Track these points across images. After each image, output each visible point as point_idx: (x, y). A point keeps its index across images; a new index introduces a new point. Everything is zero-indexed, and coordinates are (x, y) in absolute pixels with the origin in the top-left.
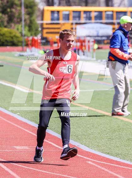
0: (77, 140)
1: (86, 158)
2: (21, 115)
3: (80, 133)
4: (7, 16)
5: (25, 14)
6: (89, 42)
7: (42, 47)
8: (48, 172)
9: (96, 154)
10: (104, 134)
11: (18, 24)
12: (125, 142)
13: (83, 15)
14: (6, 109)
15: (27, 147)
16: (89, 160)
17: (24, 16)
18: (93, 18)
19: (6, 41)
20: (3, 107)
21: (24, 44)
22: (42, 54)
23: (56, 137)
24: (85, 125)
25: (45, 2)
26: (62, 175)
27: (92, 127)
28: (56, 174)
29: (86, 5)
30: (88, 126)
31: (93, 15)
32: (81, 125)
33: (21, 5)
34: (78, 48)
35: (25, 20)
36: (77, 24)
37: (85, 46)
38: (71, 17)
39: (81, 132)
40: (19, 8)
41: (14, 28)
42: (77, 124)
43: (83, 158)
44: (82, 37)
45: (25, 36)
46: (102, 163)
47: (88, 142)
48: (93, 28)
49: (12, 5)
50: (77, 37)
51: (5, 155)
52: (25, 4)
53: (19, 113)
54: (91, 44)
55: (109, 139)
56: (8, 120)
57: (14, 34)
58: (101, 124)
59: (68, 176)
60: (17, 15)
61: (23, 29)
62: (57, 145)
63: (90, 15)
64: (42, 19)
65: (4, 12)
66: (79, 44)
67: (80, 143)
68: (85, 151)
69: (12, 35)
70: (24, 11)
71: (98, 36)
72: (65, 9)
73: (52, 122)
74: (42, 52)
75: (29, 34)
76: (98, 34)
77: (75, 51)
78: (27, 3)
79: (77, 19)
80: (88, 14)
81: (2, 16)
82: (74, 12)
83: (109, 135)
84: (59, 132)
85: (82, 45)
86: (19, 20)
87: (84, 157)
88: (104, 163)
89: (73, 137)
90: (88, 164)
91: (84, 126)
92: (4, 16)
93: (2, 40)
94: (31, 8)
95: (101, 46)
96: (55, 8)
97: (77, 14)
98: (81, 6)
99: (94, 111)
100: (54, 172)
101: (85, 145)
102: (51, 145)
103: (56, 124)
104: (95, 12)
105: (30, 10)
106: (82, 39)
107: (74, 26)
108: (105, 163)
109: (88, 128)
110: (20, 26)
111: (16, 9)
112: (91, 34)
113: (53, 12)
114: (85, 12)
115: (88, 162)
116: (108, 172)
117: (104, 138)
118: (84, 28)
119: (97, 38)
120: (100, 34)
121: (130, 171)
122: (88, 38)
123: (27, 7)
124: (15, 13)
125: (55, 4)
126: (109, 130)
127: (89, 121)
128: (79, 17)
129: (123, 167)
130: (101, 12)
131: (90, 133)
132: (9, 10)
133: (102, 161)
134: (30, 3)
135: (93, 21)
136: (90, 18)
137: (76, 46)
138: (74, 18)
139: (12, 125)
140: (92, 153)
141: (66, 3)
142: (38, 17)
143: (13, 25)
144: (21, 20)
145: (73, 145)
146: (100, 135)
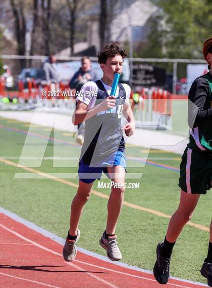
0: (52, 229)
7: (6, 93)
8: (9, 275)
12: (121, 235)
22: (6, 103)
24: (65, 208)
26: (29, 281)
28: (20, 278)
32: (59, 208)
42: (52, 207)
55: (98, 230)
59: (38, 282)
67: (56, 234)
73: (18, 203)
74: (6, 100)
83: (99, 224)
84: (27, 217)
88: (89, 264)
89: (47, 226)
91: (62, 210)
100: (17, 276)
103: (22, 205)
108: (91, 265)
116: (95, 279)
117: (91, 228)
118: (68, 67)
121: (127, 278)
125: (28, 31)
126: (99, 216)
129: (117, 272)
133: (87, 262)
141: (44, 30)
145: (46, 238)
146: (85, 224)
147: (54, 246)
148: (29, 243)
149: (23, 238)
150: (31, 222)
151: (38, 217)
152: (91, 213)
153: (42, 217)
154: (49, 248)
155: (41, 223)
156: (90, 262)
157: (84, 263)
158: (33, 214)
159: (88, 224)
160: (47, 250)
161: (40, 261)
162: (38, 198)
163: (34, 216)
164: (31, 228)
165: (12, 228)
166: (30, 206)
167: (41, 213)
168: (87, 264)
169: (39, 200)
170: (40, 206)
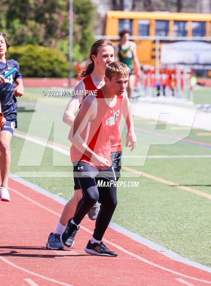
0: (159, 241)
1: (174, 272)
2: (65, 196)
3: (165, 229)
4: (43, 26)
5: (74, 23)
6: (182, 73)
9: (192, 266)
10: (206, 231)
11: (62, 41)
13: (173, 28)
14: (40, 186)
15: (74, 251)
16: (179, 277)
17: (73, 27)
18: (190, 32)
19: (42, 69)
20: (34, 181)
21: (72, 74)
23: (123, 235)
24: (174, 215)
25: (108, 4)
27: (185, 221)
29: (179, 11)
30: (179, 218)
31: (190, 27)
32: (167, 215)
33: (68, 8)
34: (164, 82)
35: (74, 34)
36: (162, 42)
37: (175, 81)
38: (152, 30)
39: (167, 228)
40: (64, 13)
41: (55, 47)
42: (160, 214)
43: (169, 272)
44: (170, 64)
45: (73, 60)
46: (202, 282)
47: (178, 246)
48: (190, 50)
49: (53, 8)
50: (163, 65)
51: (37, 266)
52: (74, 6)
53: (61, 194)
54: (186, 76)
56: (43, 205)
57: (55, 57)
58: (201, 215)
60: (60, 24)
61: (70, 48)
62: (126, 249)
63: (184, 27)
64: (104, 33)
65: (39, 18)
66: (165, 77)
67: (165, 247)
68: (174, 261)
69: (51, 59)
70: (74, 18)
71: (198, 64)
72: (142, 17)
75: (81, 58)
76: (198, 59)
77: (158, 88)
78: (79, 4)
79: (163, 33)
80: (181, 25)
81: (35, 27)
82: (158, 21)
84: (129, 227)
85: (170, 78)
86: (64, 34)
87: (171, 271)
88: (204, 281)
89: (153, 236)
90: (178, 283)
91: (171, 218)
92: (38, 25)
93: (35, 67)
94: (84, 13)
95: (202, 80)
96: (126, 14)
97: (163, 26)
98: (170, 12)
99: (189, 192)
101: (172, 251)
102: (116, 248)
103: (124, 213)
104: (194, 21)
105: (82, 16)
106: (171, 68)
107: (157, 46)
108: (206, 281)
109: (179, 221)
110: (66, 43)
111: (59, 14)
112: (186, 61)
113: (121, 21)
114: (177, 22)
115: (178, 279)
117: (205, 239)
118: (175, 49)
119: (196, 67)
120: (201, 61)
122: (181, 67)
123: (77, 11)
124: (57, 22)
125: (127, 7)
127: (180, 210)
128: (167, 31)
130: (203, 23)
131: (182, 229)
132: (47, 16)
134: (83, 4)
135: (190, 37)
136: (185, 33)
137: (161, 80)
138: (158, 31)
139: (50, 213)
140: (184, 265)
141: (145, 6)
142: (96, 28)
143: (54, 41)
144: (67, 34)
145: (153, 250)
146: (198, 234)
147: (162, 260)
148: (133, 257)
149: (126, 251)
150: (135, 232)
151: (142, 227)
152: (205, 220)
153: (147, 226)
154: (157, 263)
155: (146, 234)
156: (205, 278)
157: (198, 280)
158: (136, 223)
159: (201, 234)
160: (154, 265)
161: (146, 278)
162: (142, 205)
163: (137, 226)
164: (135, 240)
165: (111, 240)
166: (132, 214)
167: (146, 221)
168: (201, 280)
169: (144, 206)
170: (145, 213)
